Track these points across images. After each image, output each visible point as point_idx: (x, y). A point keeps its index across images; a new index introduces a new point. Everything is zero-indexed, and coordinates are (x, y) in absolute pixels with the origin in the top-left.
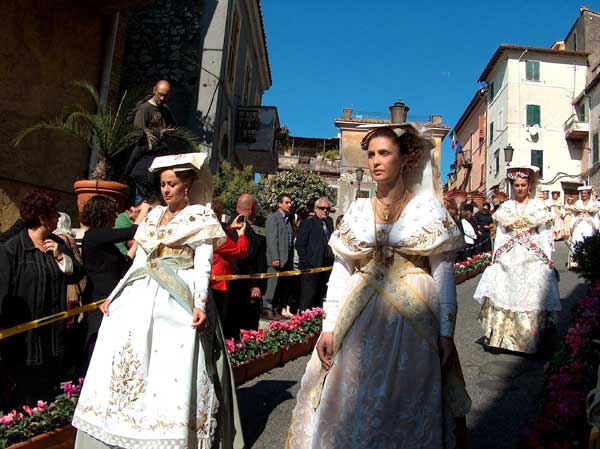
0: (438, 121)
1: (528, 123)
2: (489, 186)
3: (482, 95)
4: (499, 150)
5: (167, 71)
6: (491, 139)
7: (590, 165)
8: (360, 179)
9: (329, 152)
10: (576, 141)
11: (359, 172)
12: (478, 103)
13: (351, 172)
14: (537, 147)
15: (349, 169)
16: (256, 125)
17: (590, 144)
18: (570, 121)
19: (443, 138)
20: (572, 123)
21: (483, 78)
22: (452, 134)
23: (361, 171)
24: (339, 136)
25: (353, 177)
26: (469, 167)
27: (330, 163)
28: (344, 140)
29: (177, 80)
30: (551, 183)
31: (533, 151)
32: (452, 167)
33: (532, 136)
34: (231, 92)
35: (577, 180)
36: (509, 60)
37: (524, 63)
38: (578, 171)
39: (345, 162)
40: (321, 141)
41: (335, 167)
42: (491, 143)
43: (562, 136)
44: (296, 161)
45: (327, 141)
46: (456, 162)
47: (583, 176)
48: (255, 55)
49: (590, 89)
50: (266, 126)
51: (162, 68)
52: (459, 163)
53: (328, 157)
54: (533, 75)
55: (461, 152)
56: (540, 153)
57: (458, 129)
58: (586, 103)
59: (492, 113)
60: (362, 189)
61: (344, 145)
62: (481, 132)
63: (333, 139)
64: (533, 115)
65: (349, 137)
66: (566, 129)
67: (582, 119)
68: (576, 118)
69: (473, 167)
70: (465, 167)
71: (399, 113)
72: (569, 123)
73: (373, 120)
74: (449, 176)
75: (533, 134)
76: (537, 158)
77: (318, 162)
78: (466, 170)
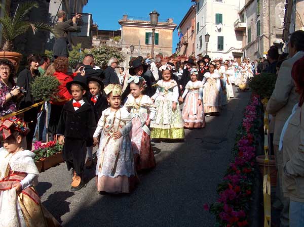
0: (171, 21)
1: (216, 23)
2: (196, 54)
3: (194, 8)
4: (201, 36)
6: (198, 30)
7: (247, 44)
8: (132, 51)
9: (116, 37)
10: (240, 32)
11: (132, 47)
12: (192, 12)
13: (127, 48)
14: (220, 34)
15: (127, 46)
16: (81, 23)
17: (247, 34)
19: (173, 30)
20: (237, 24)
22: (178, 29)
23: (133, 47)
24: (121, 29)
25: (129, 50)
26: (186, 44)
27: (116, 43)
28: (124, 31)
30: (227, 53)
31: (218, 37)
32: (178, 44)
34: (68, 6)
35: (240, 51)
38: (241, 47)
39: (124, 42)
40: (112, 31)
41: (119, 45)
42: (198, 33)
43: (233, 29)
44: (99, 42)
45: (115, 31)
46: (180, 42)
47: (243, 50)
49: (246, 7)
50: (86, 23)
52: (181, 43)
53: (115, 40)
56: (222, 38)
57: (181, 25)
58: (245, 13)
59: (198, 18)
61: (124, 34)
62: (193, 27)
63: (118, 31)
64: (219, 19)
65: (127, 30)
66: (236, 25)
67: (243, 21)
68: (240, 21)
69: (189, 45)
70: (185, 44)
71: (154, 16)
72: (236, 23)
73: (138, 21)
74: (176, 49)
75: (219, 28)
76: (221, 40)
77: (111, 43)
78: (185, 46)
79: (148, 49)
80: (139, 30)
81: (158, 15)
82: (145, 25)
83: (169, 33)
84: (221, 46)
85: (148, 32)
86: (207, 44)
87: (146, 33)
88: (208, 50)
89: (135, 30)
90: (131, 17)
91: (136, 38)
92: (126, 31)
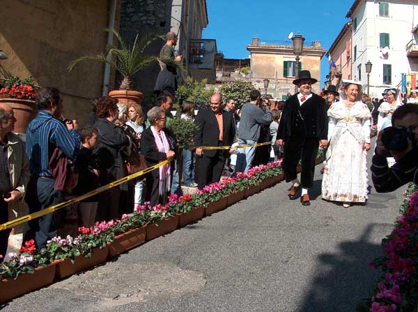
0: (318, 45)
1: (381, 46)
3: (349, 27)
4: (360, 65)
5: (145, 18)
6: (355, 57)
8: (266, 86)
9: (243, 68)
10: (414, 58)
11: (266, 82)
12: (346, 32)
13: (259, 82)
14: (387, 62)
15: (257, 79)
16: (203, 52)
18: (411, 43)
19: (321, 57)
20: (411, 46)
21: (349, 16)
23: (267, 81)
24: (250, 57)
25: (261, 85)
26: (340, 76)
27: (244, 75)
28: (254, 60)
29: (152, 24)
31: (384, 65)
32: (327, 76)
33: (384, 55)
36: (368, 3)
37: (378, 4)
39: (254, 75)
40: (238, 60)
41: (248, 79)
42: (355, 60)
43: (405, 53)
44: (220, 75)
45: (242, 60)
46: (330, 73)
48: (199, 5)
50: (208, 52)
51: (142, 16)
52: (332, 74)
53: (243, 72)
54: (384, 12)
55: (335, 66)
56: (390, 66)
57: (331, 51)
59: (356, 39)
60: (268, 93)
61: (253, 63)
62: (348, 52)
63: (246, 59)
64: (385, 40)
65: (258, 57)
66: (408, 48)
68: (414, 42)
69: (343, 76)
70: (337, 77)
71: (298, 41)
72: (409, 45)
73: (273, 46)
74: (326, 83)
75: (385, 53)
76: (387, 70)
77: (236, 75)
78: (337, 79)
79: (287, 83)
80: (274, 58)
81: (303, 39)
82: (283, 51)
83: (315, 62)
84: (387, 78)
85: (286, 60)
86: (368, 76)
87: (285, 62)
88: (370, 84)
89: (270, 58)
90: (264, 41)
91: (270, 69)
92: (257, 60)
